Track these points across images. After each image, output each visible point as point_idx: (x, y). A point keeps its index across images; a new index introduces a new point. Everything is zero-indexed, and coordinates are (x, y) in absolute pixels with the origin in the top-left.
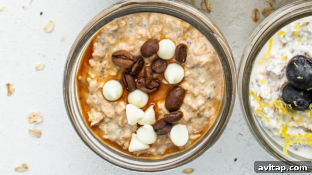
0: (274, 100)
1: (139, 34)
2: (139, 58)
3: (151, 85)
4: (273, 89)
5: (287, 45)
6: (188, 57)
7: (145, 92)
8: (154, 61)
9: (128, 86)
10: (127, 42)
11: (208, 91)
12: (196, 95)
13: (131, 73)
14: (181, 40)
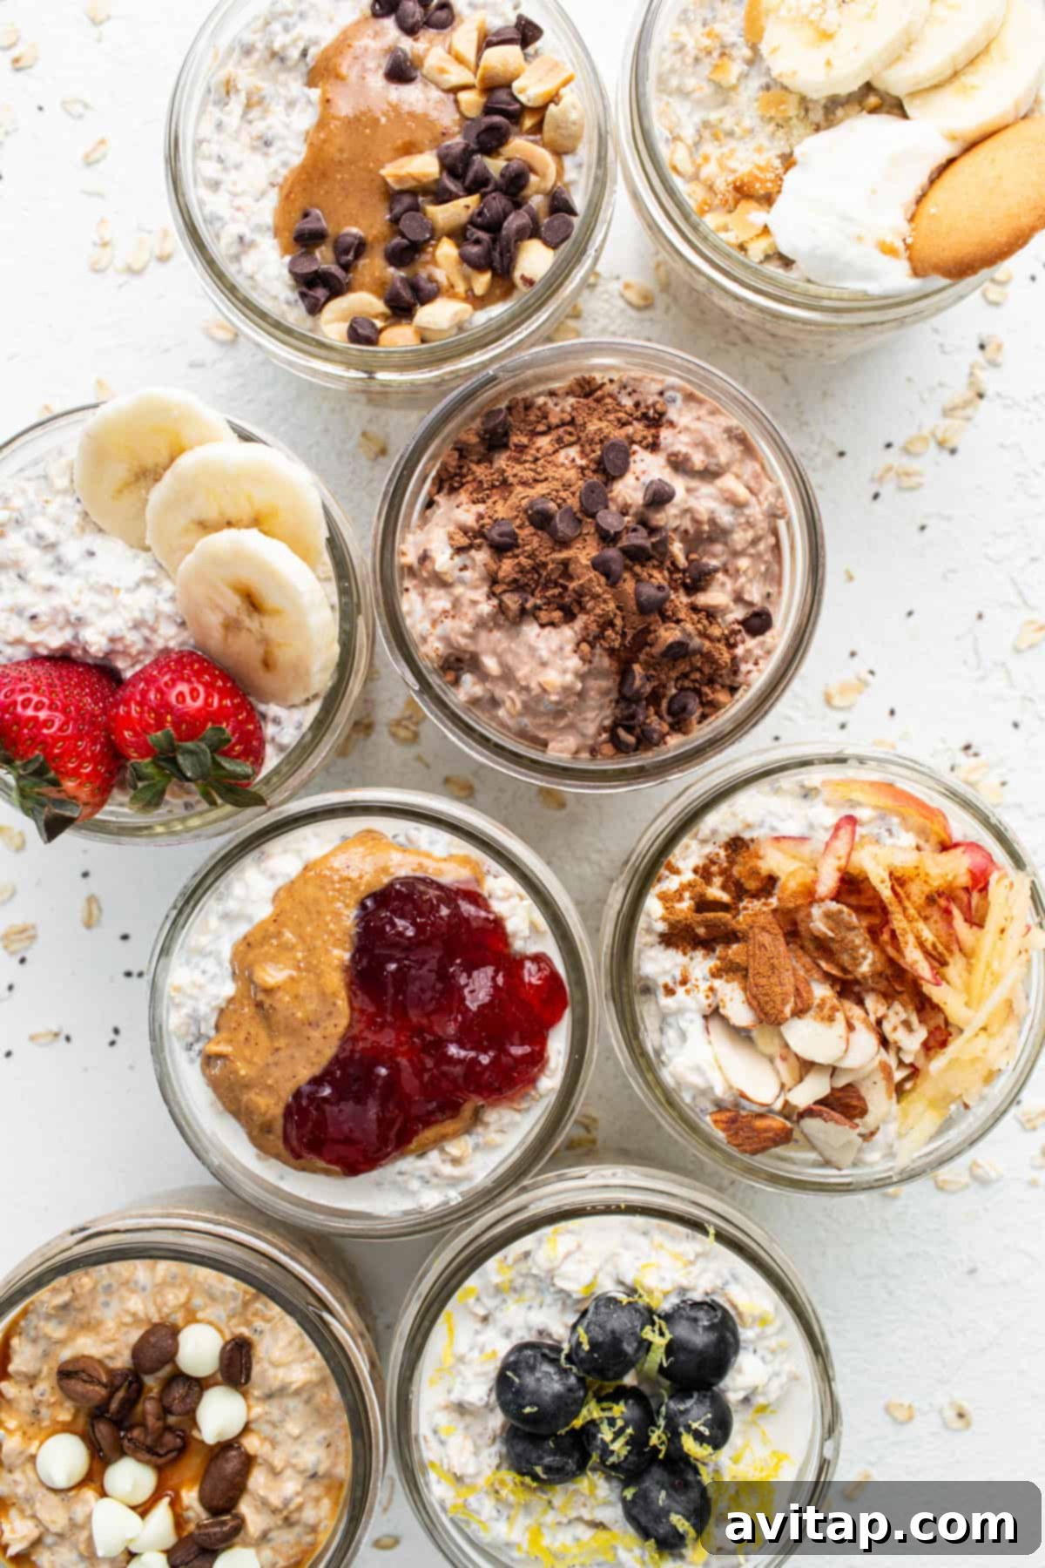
0: (488, 1472)
1: (127, 1312)
2: (127, 1375)
3: (162, 1446)
4: (480, 1442)
5: (491, 1319)
6: (256, 1370)
7: (147, 1463)
8: (168, 1383)
9: (101, 1450)
10: (98, 1334)
11: (311, 1456)
12: (278, 1469)
13: (107, 1415)
14: (238, 1325)
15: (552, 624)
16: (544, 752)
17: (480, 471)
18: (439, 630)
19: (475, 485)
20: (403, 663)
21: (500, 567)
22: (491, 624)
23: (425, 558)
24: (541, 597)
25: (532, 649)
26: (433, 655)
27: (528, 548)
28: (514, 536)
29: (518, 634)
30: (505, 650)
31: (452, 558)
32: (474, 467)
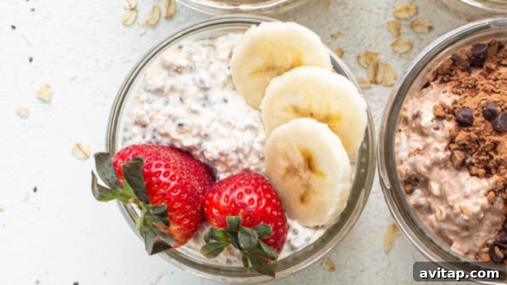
15: (477, 175)
16: (449, 247)
17: (462, 75)
18: (412, 159)
19: (457, 83)
20: (386, 171)
21: (457, 135)
22: (442, 165)
23: (417, 116)
24: (476, 159)
25: (462, 187)
26: (404, 172)
27: (478, 129)
28: (471, 119)
29: (457, 175)
30: (445, 182)
31: (432, 121)
32: (459, 72)
